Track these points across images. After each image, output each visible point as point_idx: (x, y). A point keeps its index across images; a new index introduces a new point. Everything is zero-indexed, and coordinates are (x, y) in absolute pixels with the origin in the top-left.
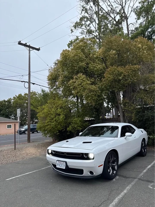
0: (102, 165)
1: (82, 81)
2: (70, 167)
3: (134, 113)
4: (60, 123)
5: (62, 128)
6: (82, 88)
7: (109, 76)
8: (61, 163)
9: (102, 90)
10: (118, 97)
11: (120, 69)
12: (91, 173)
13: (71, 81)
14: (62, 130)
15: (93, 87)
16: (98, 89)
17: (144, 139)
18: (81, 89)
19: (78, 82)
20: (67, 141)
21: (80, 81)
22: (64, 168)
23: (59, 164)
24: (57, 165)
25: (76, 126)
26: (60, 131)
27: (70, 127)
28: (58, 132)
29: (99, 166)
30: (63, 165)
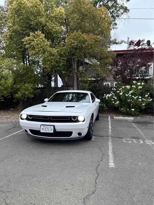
1: (42, 40)
2: (57, 130)
4: (6, 89)
5: (8, 95)
6: (42, 49)
7: (73, 41)
8: (47, 128)
10: (74, 66)
11: (85, 36)
12: (80, 134)
13: (27, 38)
14: (8, 96)
15: (54, 51)
16: (57, 54)
18: (41, 50)
19: (37, 41)
21: (40, 40)
22: (52, 132)
23: (44, 129)
24: (41, 130)
25: (27, 93)
26: (5, 98)
27: (19, 93)
28: (3, 99)
29: (87, 128)
30: (49, 129)
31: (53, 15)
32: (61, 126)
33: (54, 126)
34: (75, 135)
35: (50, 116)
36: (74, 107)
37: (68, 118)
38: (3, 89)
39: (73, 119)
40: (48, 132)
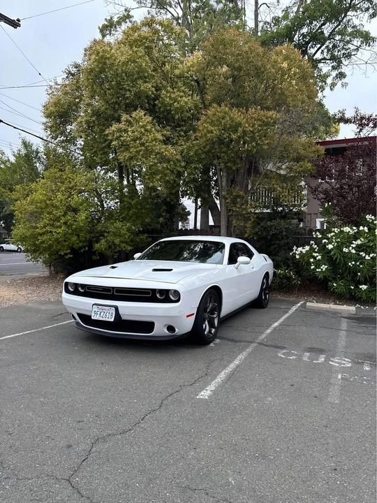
0: (193, 314)
1: (143, 130)
2: (124, 318)
3: (250, 220)
4: (77, 232)
5: (81, 244)
6: (143, 148)
7: (211, 128)
8: (102, 311)
9: (188, 162)
11: (237, 115)
12: (171, 328)
13: (115, 127)
14: (80, 248)
15: (170, 151)
16: (179, 157)
17: (267, 274)
18: (140, 151)
19: (133, 132)
20: (113, 267)
21: (139, 130)
22: (112, 320)
23: (99, 313)
24: (93, 314)
25: (117, 241)
26: (73, 251)
27: (103, 241)
28: (70, 253)
29: (188, 316)
30: (108, 314)
31: (177, 72)
32: (130, 309)
33: (117, 308)
34: (160, 330)
35: (113, 288)
36: (171, 270)
37: (148, 293)
38: (70, 231)
39: (158, 296)
40: (104, 319)
